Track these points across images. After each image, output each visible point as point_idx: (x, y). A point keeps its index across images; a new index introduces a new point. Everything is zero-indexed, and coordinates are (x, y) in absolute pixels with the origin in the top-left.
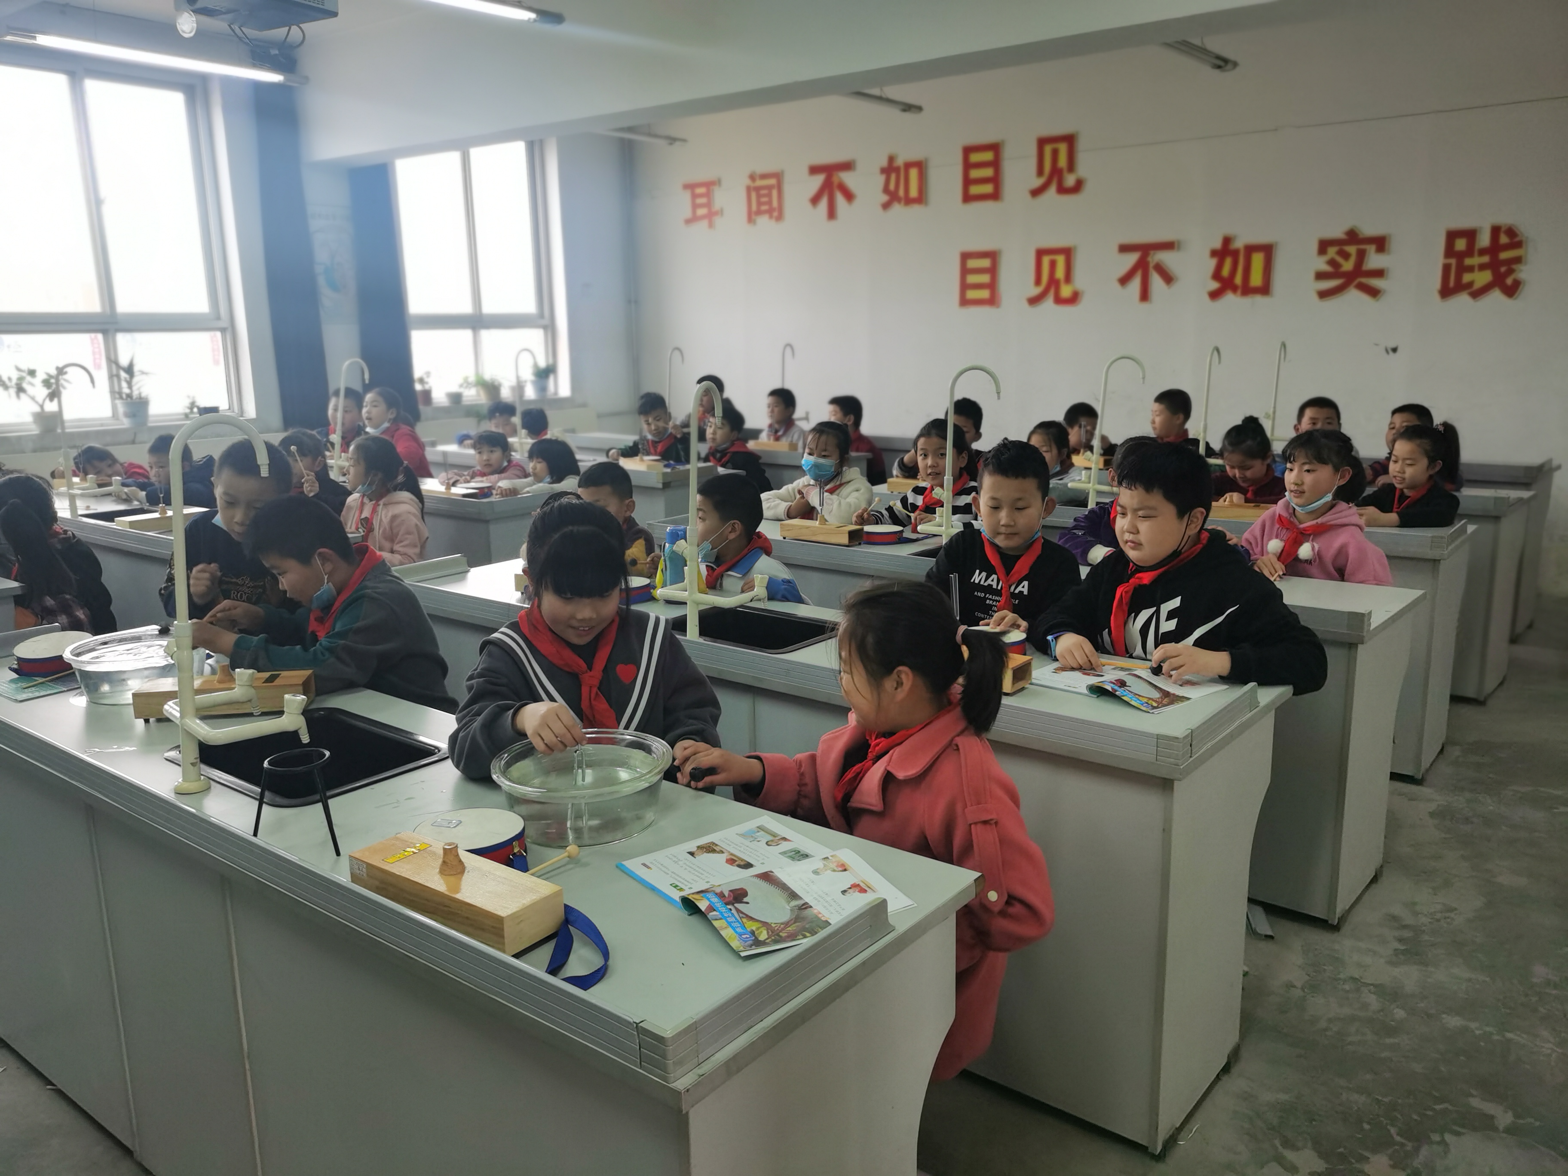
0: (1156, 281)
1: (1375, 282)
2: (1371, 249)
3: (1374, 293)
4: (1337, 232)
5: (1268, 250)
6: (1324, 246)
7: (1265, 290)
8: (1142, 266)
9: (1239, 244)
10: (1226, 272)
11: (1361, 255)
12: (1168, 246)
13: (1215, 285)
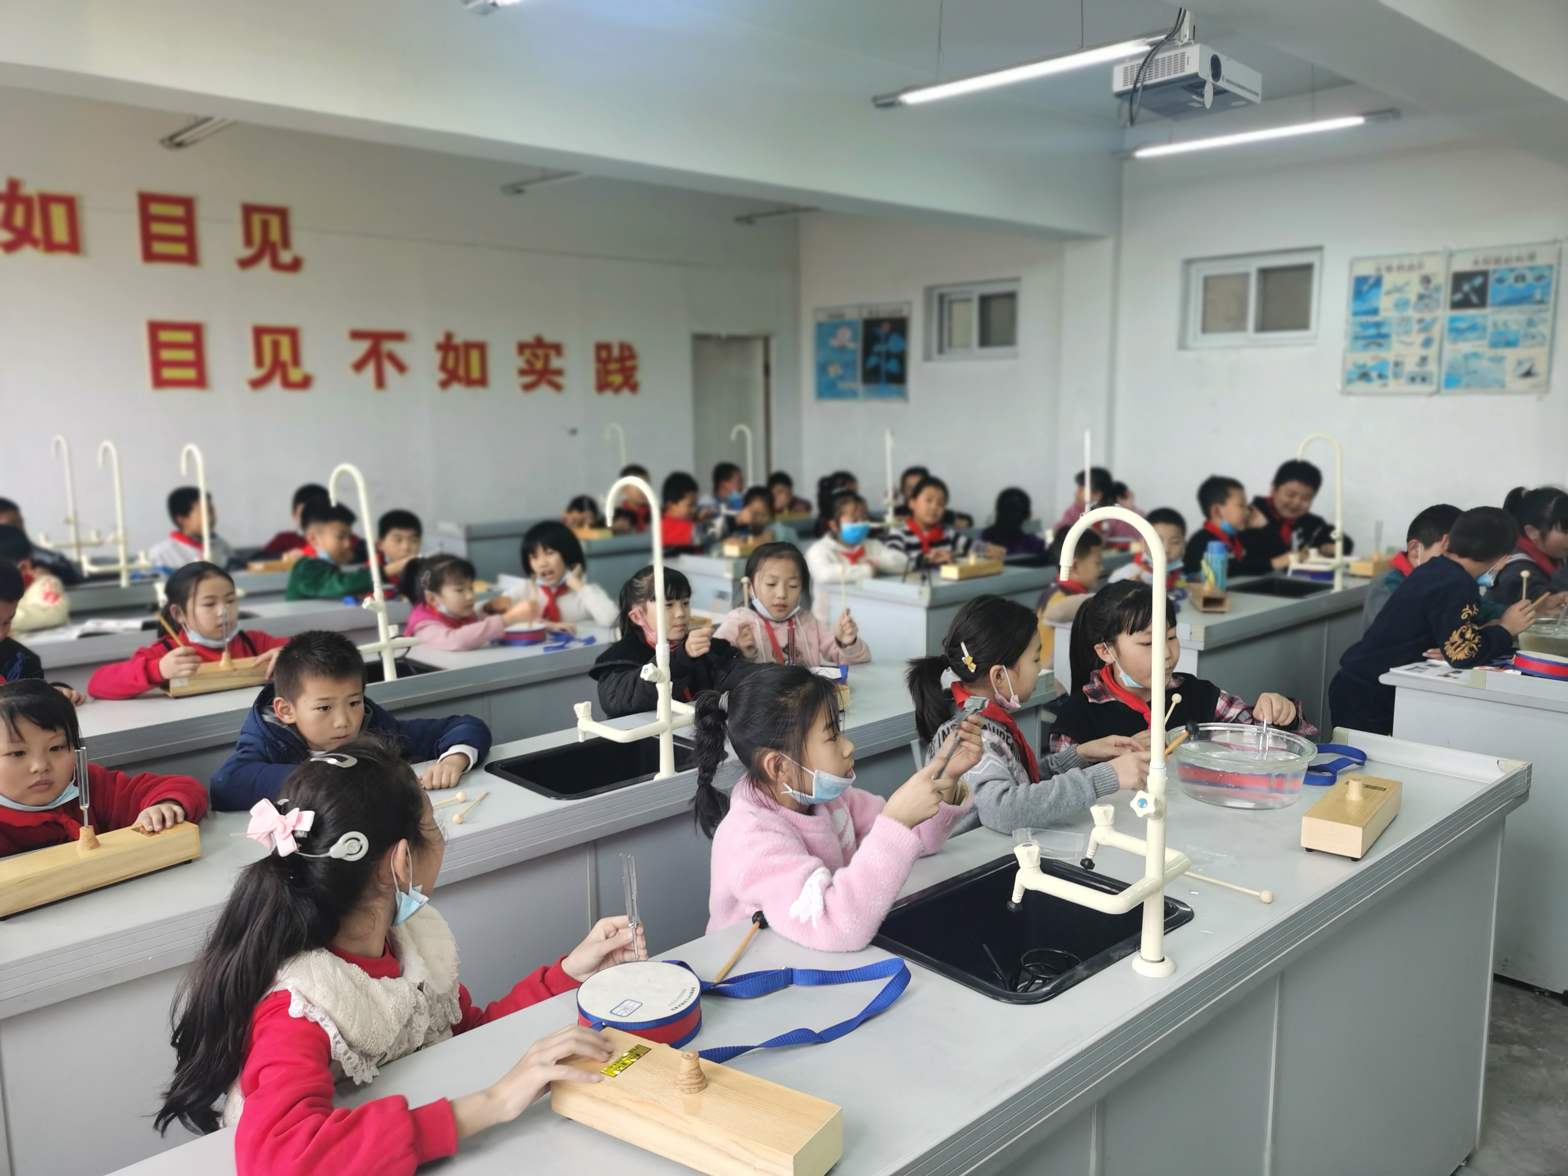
0: (390, 370)
1: (558, 379)
2: (552, 353)
3: (557, 387)
4: (528, 337)
5: (481, 347)
6: (522, 348)
7: (482, 382)
8: (375, 355)
9: (458, 340)
10: (451, 363)
11: (547, 358)
12: (399, 336)
13: (442, 376)
